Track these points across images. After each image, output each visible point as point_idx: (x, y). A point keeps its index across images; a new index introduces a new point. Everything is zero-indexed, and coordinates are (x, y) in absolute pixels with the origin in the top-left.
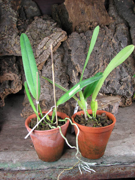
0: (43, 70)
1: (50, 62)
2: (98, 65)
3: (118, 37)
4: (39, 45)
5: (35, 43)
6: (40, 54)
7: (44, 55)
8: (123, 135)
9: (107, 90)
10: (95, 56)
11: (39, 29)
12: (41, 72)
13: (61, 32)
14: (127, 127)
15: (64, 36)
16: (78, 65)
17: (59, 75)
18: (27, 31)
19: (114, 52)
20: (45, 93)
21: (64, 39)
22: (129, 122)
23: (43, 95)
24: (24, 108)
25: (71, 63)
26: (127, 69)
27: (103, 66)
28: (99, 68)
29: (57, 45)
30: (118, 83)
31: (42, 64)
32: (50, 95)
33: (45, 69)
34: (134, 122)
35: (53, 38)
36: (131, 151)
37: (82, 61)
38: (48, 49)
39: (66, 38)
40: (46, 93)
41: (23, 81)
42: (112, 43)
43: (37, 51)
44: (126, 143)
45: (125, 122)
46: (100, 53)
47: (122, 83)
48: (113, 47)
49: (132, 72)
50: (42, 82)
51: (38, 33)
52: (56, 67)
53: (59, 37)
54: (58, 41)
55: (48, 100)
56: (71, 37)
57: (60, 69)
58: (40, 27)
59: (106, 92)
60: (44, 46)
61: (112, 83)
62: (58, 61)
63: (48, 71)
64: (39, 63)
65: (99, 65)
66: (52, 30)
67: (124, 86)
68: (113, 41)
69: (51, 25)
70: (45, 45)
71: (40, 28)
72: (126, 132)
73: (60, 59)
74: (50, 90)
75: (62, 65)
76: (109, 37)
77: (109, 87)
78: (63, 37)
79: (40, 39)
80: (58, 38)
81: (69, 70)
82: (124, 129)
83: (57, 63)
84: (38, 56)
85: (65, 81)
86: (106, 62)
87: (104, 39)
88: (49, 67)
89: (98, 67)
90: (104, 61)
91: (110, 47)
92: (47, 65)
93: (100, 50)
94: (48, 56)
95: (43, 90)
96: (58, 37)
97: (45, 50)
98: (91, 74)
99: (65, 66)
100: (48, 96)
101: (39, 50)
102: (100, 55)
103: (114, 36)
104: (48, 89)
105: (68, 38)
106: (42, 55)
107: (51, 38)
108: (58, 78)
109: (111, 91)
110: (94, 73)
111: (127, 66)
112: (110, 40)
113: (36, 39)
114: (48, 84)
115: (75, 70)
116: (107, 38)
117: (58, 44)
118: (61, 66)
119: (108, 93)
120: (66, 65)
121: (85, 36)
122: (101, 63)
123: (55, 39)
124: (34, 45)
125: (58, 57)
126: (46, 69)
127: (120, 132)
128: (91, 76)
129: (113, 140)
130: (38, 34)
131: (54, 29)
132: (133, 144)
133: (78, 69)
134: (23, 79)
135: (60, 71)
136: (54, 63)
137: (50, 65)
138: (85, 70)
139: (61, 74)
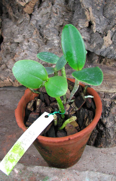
0: (33, 13)
1: (46, 2)
12: (31, 17)
16: (90, 9)
17: (58, 24)
20: (30, 51)
23: (26, 54)
25: (79, 6)
31: (32, 5)
33: (37, 13)
37: (97, 3)
40: (32, 52)
41: (3, 29)
50: (28, 32)
52: (56, 12)
57: (60, 14)
62: (60, 2)
63: (42, 17)
64: (27, 1)
74: (39, 46)
75: (65, 9)
81: (76, 16)
83: (58, 5)
88: (43, 10)
92: (41, 6)
95: (28, 45)
98: (111, 26)
99: (70, 11)
100: (34, 57)
104: (37, 45)
108: (55, 28)
114: (37, 36)
115: (84, 17)
118: (63, 11)
120: (72, 10)
126: (39, 13)
128: (111, 30)
133: (89, 15)
134: (2, 27)
135: (61, 18)
136: (53, 4)
137: (45, 8)
138: (101, 19)
139: (62, 23)
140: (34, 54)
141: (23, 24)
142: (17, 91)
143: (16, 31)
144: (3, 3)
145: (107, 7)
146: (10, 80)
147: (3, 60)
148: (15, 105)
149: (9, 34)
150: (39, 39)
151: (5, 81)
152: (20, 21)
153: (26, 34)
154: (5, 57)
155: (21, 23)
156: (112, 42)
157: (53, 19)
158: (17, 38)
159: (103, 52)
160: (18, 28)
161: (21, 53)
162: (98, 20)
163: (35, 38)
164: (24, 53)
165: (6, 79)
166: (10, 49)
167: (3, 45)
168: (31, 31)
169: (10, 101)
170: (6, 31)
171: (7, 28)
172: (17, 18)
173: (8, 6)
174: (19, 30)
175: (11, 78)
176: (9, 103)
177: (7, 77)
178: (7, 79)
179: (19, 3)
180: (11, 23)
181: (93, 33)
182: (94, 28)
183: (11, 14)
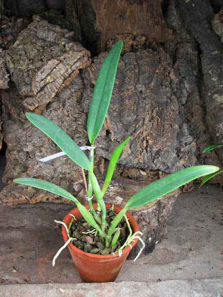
2: (142, 119)
3: (180, 69)
4: (39, 73)
5: (31, 66)
6: (39, 89)
7: (47, 93)
8: (178, 254)
9: (154, 165)
10: (138, 101)
11: (40, 41)
13: (81, 51)
14: (184, 237)
15: (86, 59)
17: (71, 129)
18: (17, 42)
19: (172, 98)
21: (85, 64)
22: (188, 226)
23: (40, 167)
24: (4, 189)
26: (190, 126)
27: (150, 121)
28: (143, 124)
29: (73, 74)
30: (174, 155)
31: (42, 108)
32: (52, 167)
34: (197, 226)
35: (65, 62)
36: (192, 293)
37: (114, 109)
38: (54, 81)
39: (89, 63)
41: (5, 134)
42: (169, 79)
43: (34, 84)
44: (182, 271)
45: (180, 225)
46: (147, 96)
47: (181, 155)
48: (171, 86)
49: (198, 132)
50: (38, 139)
51: (38, 48)
52: (67, 114)
53: (77, 62)
54: (73, 68)
55: (49, 176)
56: (98, 61)
57: (72, 117)
58: (43, 36)
59: (152, 168)
60: (47, 76)
61: (164, 154)
62: (71, 103)
64: (37, 105)
65: (144, 119)
66: (64, 46)
67: (184, 160)
68: (172, 76)
69: (64, 36)
70: (49, 75)
71: (42, 39)
72: (183, 247)
73: (75, 100)
75: (77, 110)
76: (165, 69)
77: (158, 160)
78: (84, 62)
79: (42, 60)
80: (75, 63)
82: (179, 241)
83: (69, 106)
84: (35, 93)
85: (81, 141)
86: (157, 114)
87: (157, 71)
88: (53, 112)
89: (141, 122)
90: (154, 111)
91: (166, 87)
92: (50, 108)
93: (148, 91)
94: (54, 95)
95: (41, 156)
96: (75, 61)
97: (49, 83)
98: (129, 133)
99: (83, 112)
100: (50, 169)
101: (38, 81)
102: (147, 99)
103: (174, 66)
105: (92, 62)
106: (43, 93)
107: (61, 61)
109: (161, 167)
110: (134, 132)
111: (190, 119)
112: (167, 73)
113: (33, 60)
114: (49, 145)
116: (162, 69)
117: (74, 72)
118: (75, 113)
119: (156, 169)
120: (85, 112)
121: (123, 61)
122: (148, 116)
123: (68, 65)
124: (29, 71)
125: (72, 96)
126: (48, 115)
127: (173, 248)
129: (161, 264)
130: (39, 51)
131: (68, 43)
132: (195, 273)
134: (4, 130)
135: (73, 121)
136: (64, 106)
137: (55, 110)
138: (119, 126)
139: (75, 127)
140: (48, 165)
141: (30, 130)
142: (33, 208)
143: (23, 137)
144: (3, 101)
145: (124, 113)
146: (27, 197)
147: (12, 172)
148: (36, 224)
149: (14, 140)
150: (52, 147)
151: (21, 198)
152: (27, 125)
153: (36, 142)
154: (14, 169)
155: (28, 128)
156: (131, 151)
157: (65, 123)
158: (26, 146)
159: (122, 161)
160: (24, 133)
161: (34, 165)
162: (115, 127)
163: (48, 147)
164: (38, 166)
165: (21, 197)
166: (19, 159)
167: (9, 154)
168: (41, 138)
169: (29, 220)
170: (10, 136)
171: (10, 132)
172: (23, 120)
173: (10, 106)
174: (26, 135)
175: (27, 196)
176: (29, 223)
177: (22, 194)
178: (23, 196)
179: (27, 107)
180: (15, 127)
181: (111, 140)
182: (112, 137)
183: (15, 116)
